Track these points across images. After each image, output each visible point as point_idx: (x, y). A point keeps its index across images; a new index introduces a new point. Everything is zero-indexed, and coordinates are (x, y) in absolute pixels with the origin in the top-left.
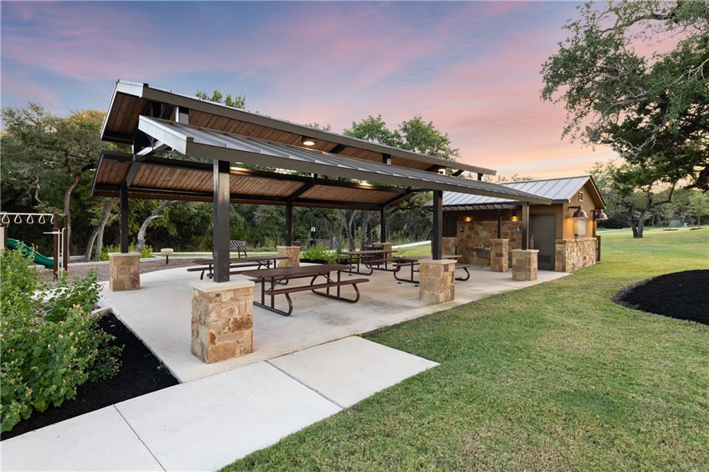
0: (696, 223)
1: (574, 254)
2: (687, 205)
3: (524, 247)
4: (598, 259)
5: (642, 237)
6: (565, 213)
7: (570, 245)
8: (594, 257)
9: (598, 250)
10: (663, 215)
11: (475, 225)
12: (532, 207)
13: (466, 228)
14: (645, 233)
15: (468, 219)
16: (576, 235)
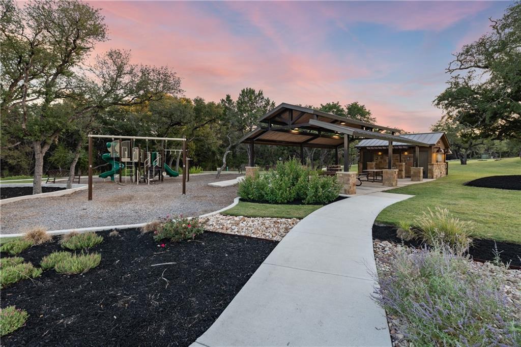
0: (499, 157)
1: (437, 170)
2: (493, 145)
3: (417, 166)
4: (447, 174)
5: (466, 164)
6: (433, 150)
7: (435, 166)
8: (445, 173)
9: (447, 169)
10: (478, 152)
11: (384, 156)
12: (420, 147)
13: (379, 158)
14: (467, 162)
15: (380, 153)
16: (437, 161)
